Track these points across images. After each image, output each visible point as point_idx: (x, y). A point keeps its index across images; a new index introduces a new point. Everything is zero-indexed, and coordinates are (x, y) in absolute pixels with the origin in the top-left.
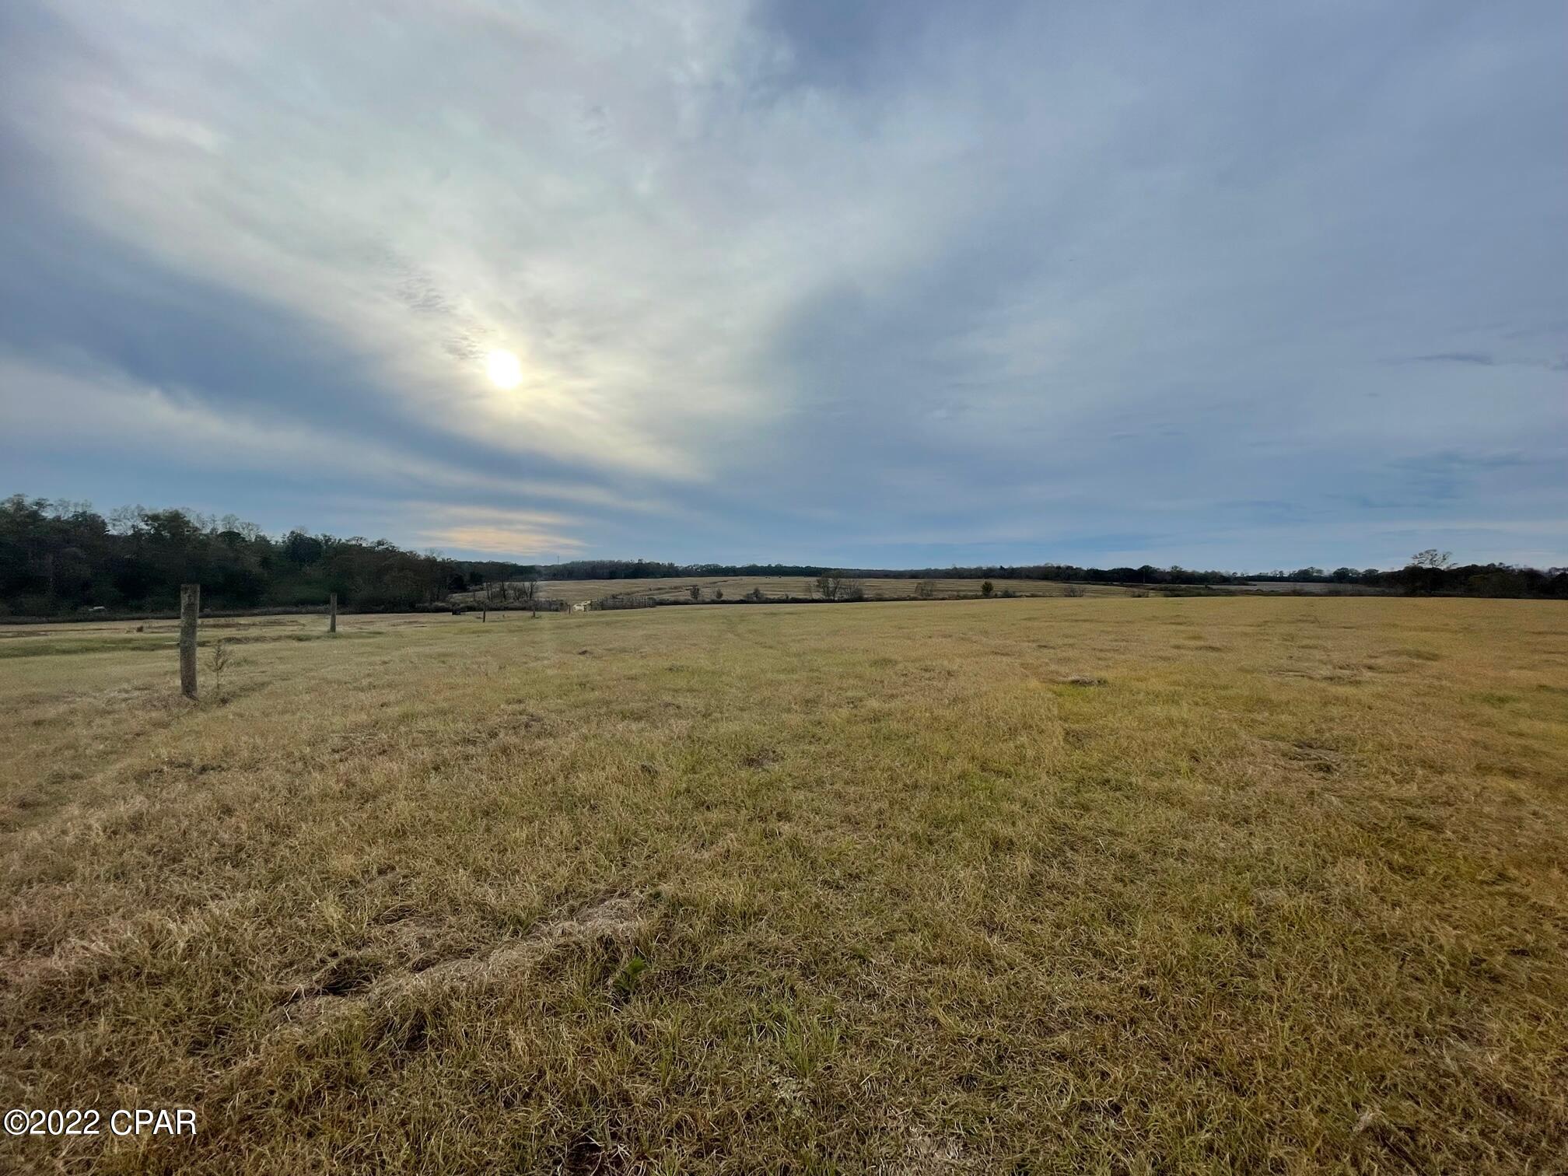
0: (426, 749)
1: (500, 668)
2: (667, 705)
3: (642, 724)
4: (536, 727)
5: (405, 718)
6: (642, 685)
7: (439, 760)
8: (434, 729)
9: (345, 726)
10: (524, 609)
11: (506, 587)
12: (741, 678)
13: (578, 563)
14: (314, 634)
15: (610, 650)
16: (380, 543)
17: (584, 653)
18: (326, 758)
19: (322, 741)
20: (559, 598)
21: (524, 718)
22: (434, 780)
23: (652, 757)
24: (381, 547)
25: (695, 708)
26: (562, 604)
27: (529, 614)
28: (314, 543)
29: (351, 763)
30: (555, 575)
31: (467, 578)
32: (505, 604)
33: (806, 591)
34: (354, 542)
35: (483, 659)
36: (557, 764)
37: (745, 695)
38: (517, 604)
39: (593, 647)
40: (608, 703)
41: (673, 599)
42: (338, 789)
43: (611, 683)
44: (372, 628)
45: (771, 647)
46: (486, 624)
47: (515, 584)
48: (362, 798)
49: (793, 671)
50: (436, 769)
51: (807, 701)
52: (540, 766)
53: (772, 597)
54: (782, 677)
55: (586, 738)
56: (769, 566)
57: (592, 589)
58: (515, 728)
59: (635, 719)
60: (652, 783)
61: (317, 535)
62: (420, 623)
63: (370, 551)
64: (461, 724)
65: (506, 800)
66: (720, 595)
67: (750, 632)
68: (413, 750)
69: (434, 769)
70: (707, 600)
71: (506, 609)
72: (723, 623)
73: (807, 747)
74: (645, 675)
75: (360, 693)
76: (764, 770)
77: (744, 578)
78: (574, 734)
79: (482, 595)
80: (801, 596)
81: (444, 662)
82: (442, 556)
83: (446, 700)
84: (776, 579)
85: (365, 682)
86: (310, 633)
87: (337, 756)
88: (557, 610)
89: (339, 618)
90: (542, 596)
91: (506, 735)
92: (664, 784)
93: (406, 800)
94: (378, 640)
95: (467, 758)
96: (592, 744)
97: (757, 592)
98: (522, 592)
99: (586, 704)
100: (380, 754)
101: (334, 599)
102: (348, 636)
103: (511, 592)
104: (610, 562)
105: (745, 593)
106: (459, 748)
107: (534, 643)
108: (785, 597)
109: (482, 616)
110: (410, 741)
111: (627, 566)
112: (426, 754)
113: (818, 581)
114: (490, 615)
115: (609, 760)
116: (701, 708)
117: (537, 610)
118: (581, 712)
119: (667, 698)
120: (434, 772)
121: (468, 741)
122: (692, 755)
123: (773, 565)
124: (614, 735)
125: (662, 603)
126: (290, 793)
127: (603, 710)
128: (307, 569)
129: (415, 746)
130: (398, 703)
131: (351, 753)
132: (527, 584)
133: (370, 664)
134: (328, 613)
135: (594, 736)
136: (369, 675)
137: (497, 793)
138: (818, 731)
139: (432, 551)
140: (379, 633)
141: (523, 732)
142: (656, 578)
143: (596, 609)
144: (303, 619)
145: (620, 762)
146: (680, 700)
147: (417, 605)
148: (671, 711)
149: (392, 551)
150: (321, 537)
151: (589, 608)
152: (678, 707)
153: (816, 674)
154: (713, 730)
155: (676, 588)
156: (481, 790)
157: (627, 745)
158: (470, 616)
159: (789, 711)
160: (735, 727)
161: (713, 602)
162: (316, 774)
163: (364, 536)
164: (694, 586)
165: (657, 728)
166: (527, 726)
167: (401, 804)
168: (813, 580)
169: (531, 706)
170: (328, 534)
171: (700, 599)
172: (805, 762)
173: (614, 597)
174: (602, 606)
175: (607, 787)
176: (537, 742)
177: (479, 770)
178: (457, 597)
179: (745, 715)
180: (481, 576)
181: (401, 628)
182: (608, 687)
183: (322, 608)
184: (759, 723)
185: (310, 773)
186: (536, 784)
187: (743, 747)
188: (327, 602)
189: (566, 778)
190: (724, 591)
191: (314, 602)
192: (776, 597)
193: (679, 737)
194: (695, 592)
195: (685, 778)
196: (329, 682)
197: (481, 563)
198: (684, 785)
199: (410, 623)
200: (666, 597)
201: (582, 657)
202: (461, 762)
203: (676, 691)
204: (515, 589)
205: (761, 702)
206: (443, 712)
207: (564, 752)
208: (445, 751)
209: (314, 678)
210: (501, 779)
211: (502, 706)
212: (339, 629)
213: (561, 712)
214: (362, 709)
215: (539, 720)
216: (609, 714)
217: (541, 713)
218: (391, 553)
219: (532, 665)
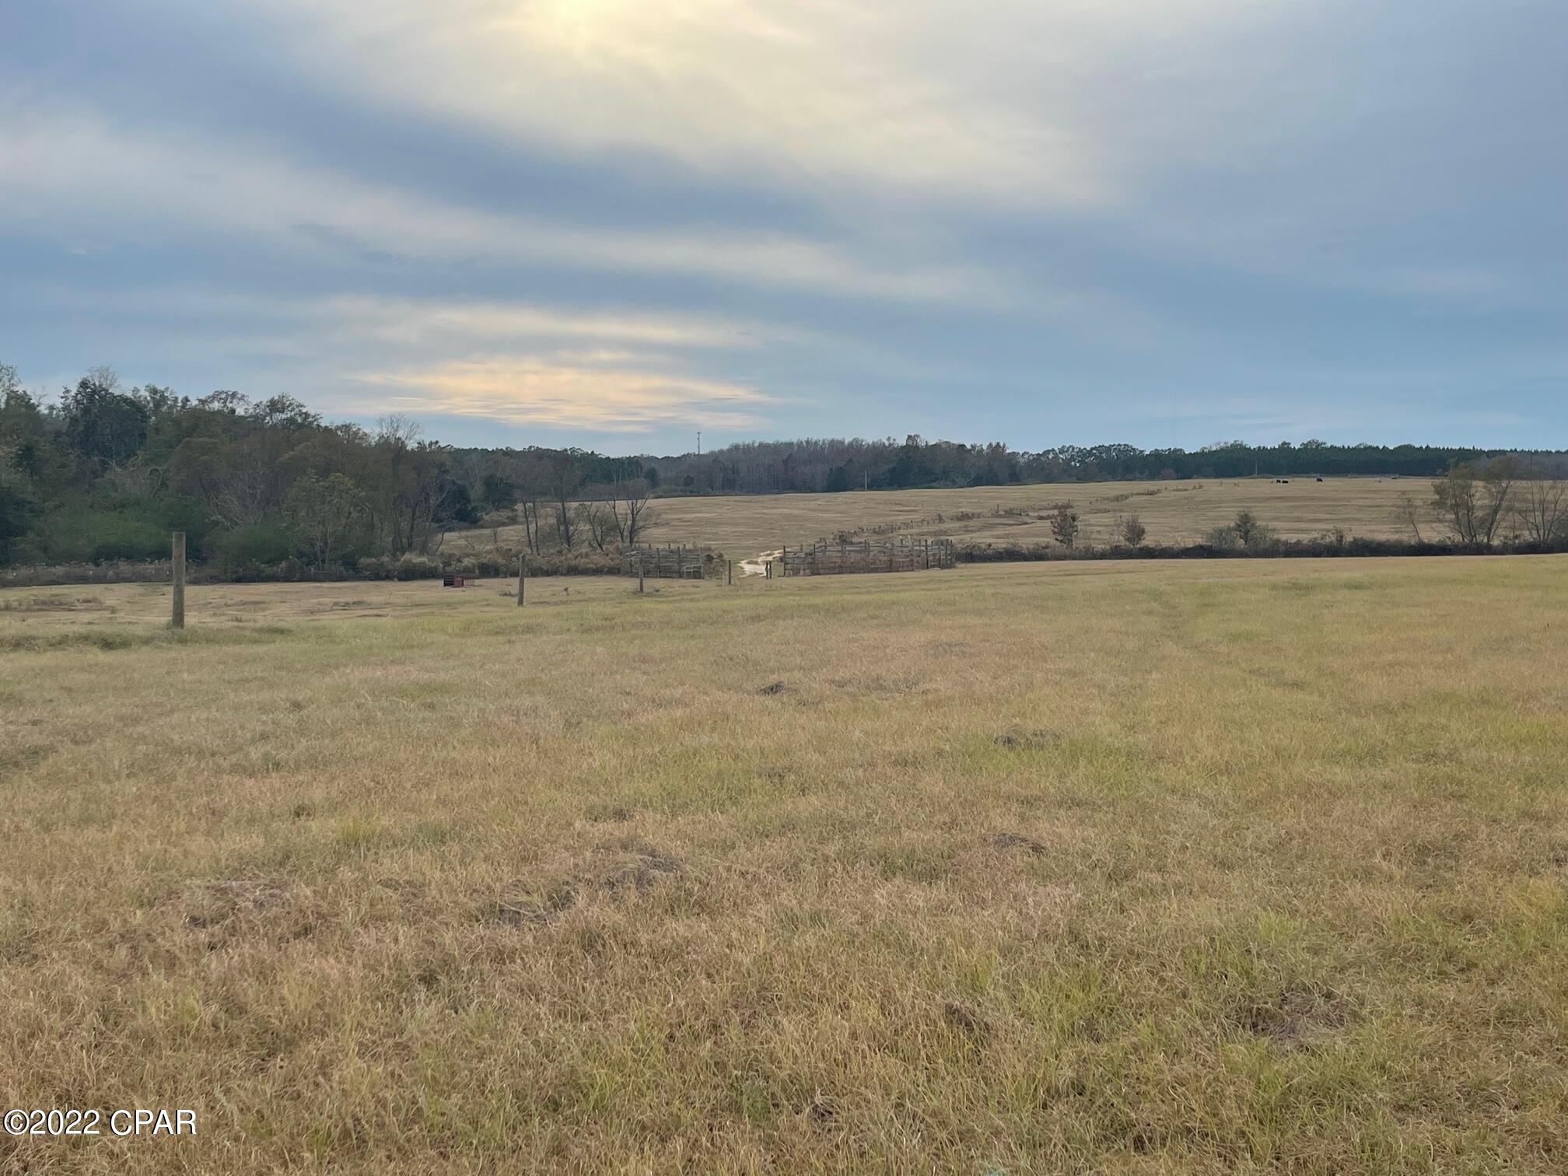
0: (402, 931)
1: (568, 724)
2: (1005, 841)
3: (939, 891)
4: (664, 884)
5: (350, 844)
6: (932, 783)
7: (434, 957)
8: (417, 877)
9: (218, 861)
10: (614, 571)
11: (571, 514)
12: (1213, 772)
13: (747, 450)
14: (140, 631)
15: (841, 685)
16: (275, 406)
17: (774, 689)
18: (179, 939)
19: (170, 894)
20: (701, 544)
21: (632, 861)
22: (425, 1011)
23: (973, 984)
24: (279, 416)
25: (1086, 855)
26: (710, 558)
27: (630, 584)
28: (131, 409)
29: (234, 956)
30: (689, 481)
31: (476, 492)
32: (570, 558)
33: (1398, 518)
34: (216, 406)
35: (527, 702)
36: (724, 988)
37: (1228, 824)
38: (598, 559)
39: (797, 675)
40: (846, 827)
41: (1001, 544)
42: (208, 1019)
43: (849, 775)
44: (262, 619)
45: (1297, 685)
46: (527, 610)
47: (595, 506)
48: (262, 1044)
49: (1374, 755)
50: (429, 980)
51: (1423, 850)
52: (676, 989)
53: (1293, 538)
54: (1340, 774)
55: (792, 922)
56: (1285, 448)
57: (787, 517)
58: (611, 885)
59: (918, 877)
60: (975, 1058)
61: (136, 390)
62: (370, 606)
63: (252, 425)
64: (481, 869)
65: (601, 1074)
66: (1137, 532)
67: (1234, 638)
68: (373, 931)
69: (422, 979)
70: (1099, 547)
71: (573, 571)
72: (1150, 613)
73: (1432, 989)
74: (940, 753)
75: (249, 783)
76: (1302, 1048)
77: (1205, 482)
78: (762, 909)
79: (512, 535)
80: (1384, 534)
81: (431, 707)
82: (418, 437)
83: (442, 802)
84: (1302, 486)
85: (256, 753)
86: (130, 629)
87: (203, 936)
88: (697, 575)
89: (191, 592)
90: (656, 538)
91: (592, 900)
92: (1012, 1065)
93: (361, 1055)
94: (277, 647)
95: (501, 957)
96: (809, 939)
97: (1245, 525)
98: (609, 528)
99: (788, 826)
100: (297, 936)
101: (178, 546)
102: (211, 638)
103: (585, 527)
104: (832, 443)
105: (1208, 527)
106: (480, 929)
107: (644, 661)
108: (1331, 538)
109: (515, 590)
110: (365, 908)
111: (879, 452)
112: (404, 941)
113: (1439, 490)
114: (536, 587)
115: (857, 985)
116: (1101, 852)
117: (647, 574)
118: (776, 849)
119: (1006, 822)
120: (422, 988)
121: (500, 913)
122: (1085, 987)
123: (1296, 445)
124: (866, 918)
125: (971, 556)
126: (106, 1021)
127: (832, 849)
128: (116, 472)
129: (376, 918)
130: (334, 808)
131: (233, 931)
132: (622, 506)
133: (264, 709)
134: (167, 580)
135: (815, 918)
136: (264, 737)
137: (576, 1051)
138: (1462, 940)
139: (395, 422)
140: (282, 631)
141: (632, 897)
142: (954, 484)
143: (796, 572)
144: (113, 595)
145: (887, 994)
146: (1043, 829)
147: (364, 561)
148: (1020, 858)
149: (301, 426)
150: (144, 394)
151: (779, 568)
152: (1037, 849)
153: (1445, 769)
154: (1138, 917)
155: (1009, 513)
156: (536, 1043)
157: (904, 948)
158: (487, 589)
159: (1367, 875)
160: (1204, 913)
161: (1117, 553)
162: (157, 977)
163: (240, 392)
164: (1063, 508)
165: (982, 903)
166: (642, 880)
167: (351, 1067)
168: (1421, 487)
169: (651, 829)
170: (161, 388)
171: (1079, 543)
172: (1430, 1032)
173: (843, 539)
174: (812, 564)
175: (856, 1060)
176: (671, 924)
177: (530, 991)
178: (454, 540)
179: (1235, 881)
180: (511, 486)
181: (328, 619)
182: (841, 784)
183: (149, 568)
184: (1278, 909)
185: (145, 973)
186: (671, 1037)
187: (1233, 973)
188: (162, 553)
189: (748, 1026)
190: (1147, 521)
191: (132, 554)
192: (1305, 538)
193: (1045, 935)
194: (1065, 523)
195: (1068, 1053)
196: (177, 751)
197: (508, 453)
198: (1069, 1073)
199: (346, 606)
200: (983, 539)
201: (770, 702)
202: (486, 966)
203: (1027, 802)
204: (591, 520)
205: (1279, 846)
206: (439, 837)
207: (739, 956)
208: (448, 938)
209: (143, 738)
210: (585, 1017)
211: (578, 825)
212: (191, 619)
213: (728, 847)
214: (251, 821)
215: (669, 865)
216: (850, 857)
217: (677, 849)
218: (302, 428)
219: (648, 717)
